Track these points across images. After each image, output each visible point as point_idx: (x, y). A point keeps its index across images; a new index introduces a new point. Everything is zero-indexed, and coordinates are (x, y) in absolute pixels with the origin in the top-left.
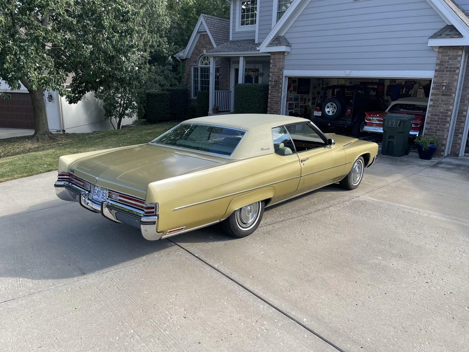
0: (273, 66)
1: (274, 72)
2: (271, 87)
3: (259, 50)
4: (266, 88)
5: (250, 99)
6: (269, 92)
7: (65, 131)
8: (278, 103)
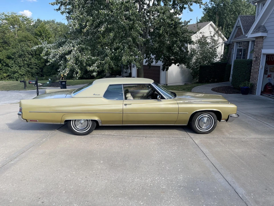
0: (256, 47)
1: (256, 51)
2: (254, 62)
3: (247, 37)
4: (250, 62)
5: (239, 70)
6: (253, 65)
7: (167, 85)
8: (257, 73)
